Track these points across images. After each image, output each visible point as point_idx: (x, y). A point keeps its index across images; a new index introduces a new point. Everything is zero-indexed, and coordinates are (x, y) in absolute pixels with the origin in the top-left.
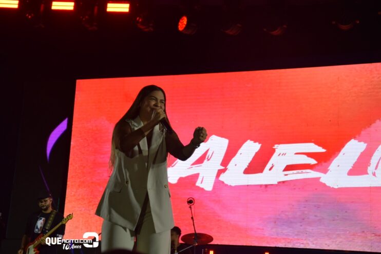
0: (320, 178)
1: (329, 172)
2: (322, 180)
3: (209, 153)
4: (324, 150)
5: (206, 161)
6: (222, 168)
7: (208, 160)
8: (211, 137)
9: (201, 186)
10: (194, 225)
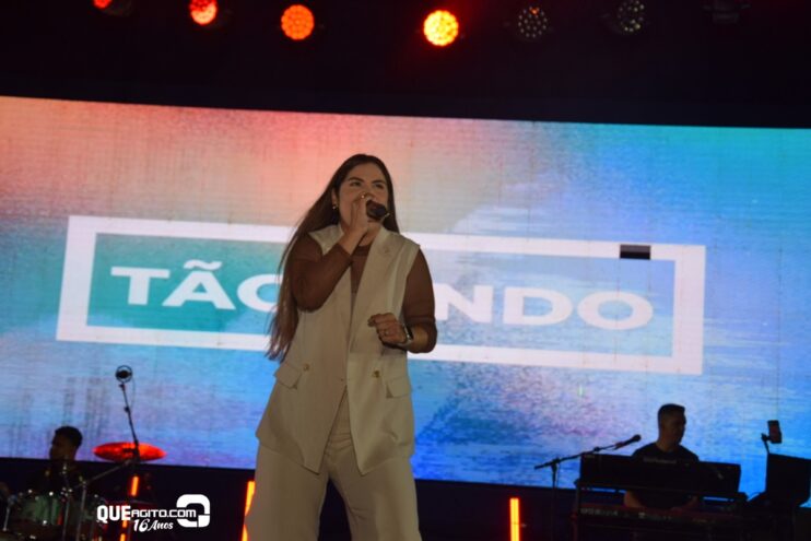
10: (131, 423)
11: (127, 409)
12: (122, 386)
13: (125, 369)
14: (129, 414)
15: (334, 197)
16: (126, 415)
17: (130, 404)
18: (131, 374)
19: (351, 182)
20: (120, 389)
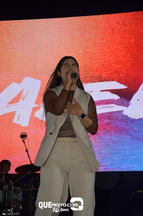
0: (122, 111)
1: (130, 106)
2: (125, 113)
3: (24, 93)
4: (125, 87)
5: (21, 100)
6: (36, 106)
7: (23, 99)
8: (24, 79)
9: (18, 123)
10: (29, 156)
11: (27, 151)
12: (23, 141)
13: (24, 134)
14: (28, 153)
15: (59, 73)
16: (26, 153)
17: (27, 149)
18: (26, 136)
19: (65, 65)
20: (23, 142)
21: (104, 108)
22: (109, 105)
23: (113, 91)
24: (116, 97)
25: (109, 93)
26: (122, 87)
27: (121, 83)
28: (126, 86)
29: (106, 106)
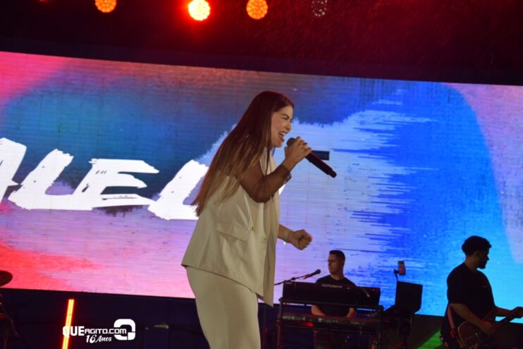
0: (148, 206)
1: (159, 200)
2: (151, 209)
4: (156, 171)
6: (15, 184)
21: (126, 198)
22: (129, 195)
23: (137, 175)
24: (141, 184)
25: (132, 177)
26: (151, 170)
27: (151, 165)
28: (158, 169)
29: (124, 195)
